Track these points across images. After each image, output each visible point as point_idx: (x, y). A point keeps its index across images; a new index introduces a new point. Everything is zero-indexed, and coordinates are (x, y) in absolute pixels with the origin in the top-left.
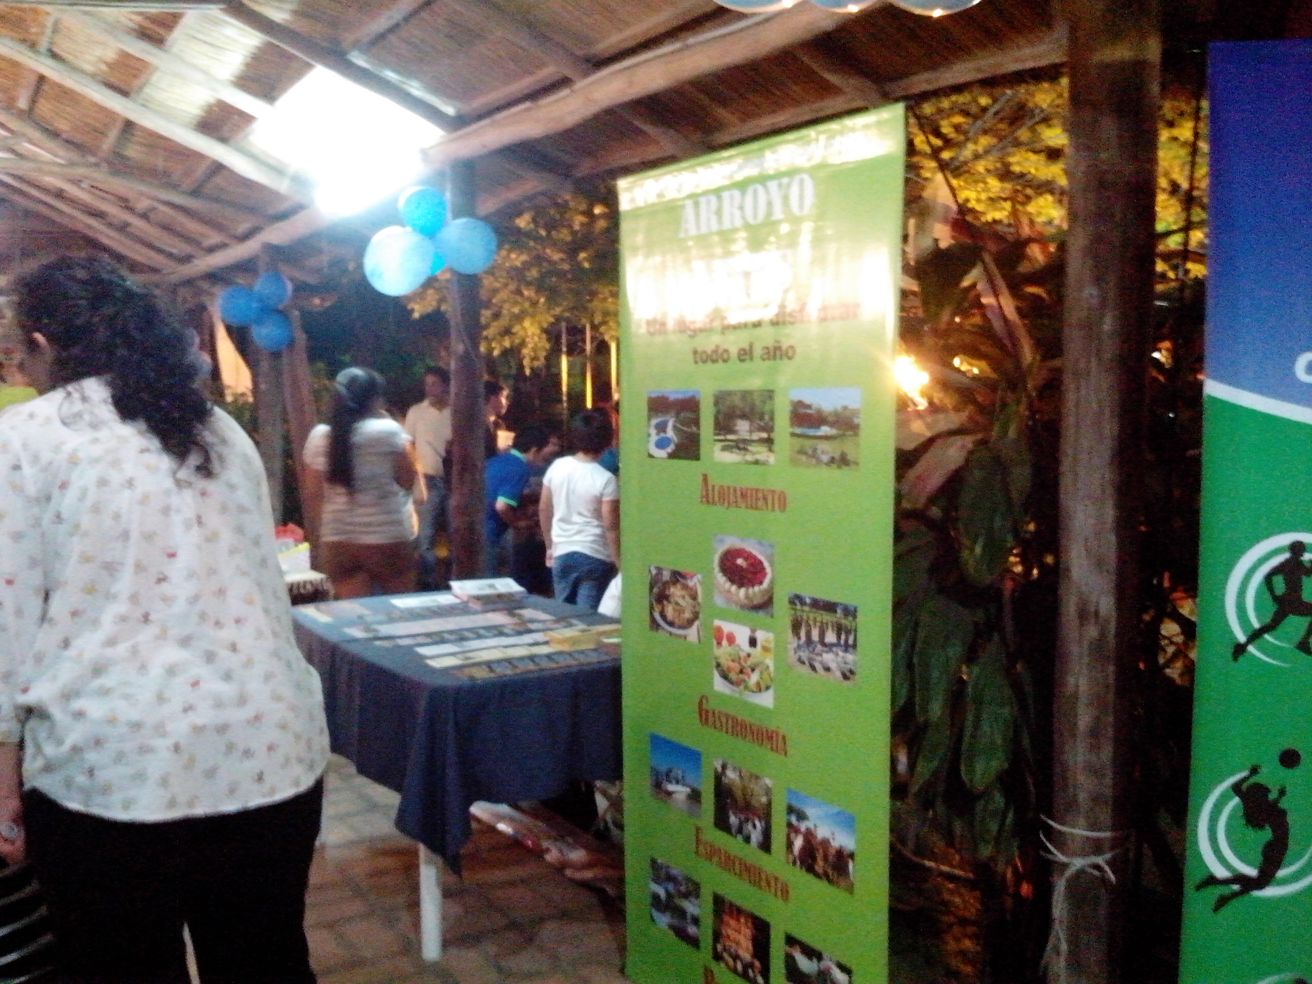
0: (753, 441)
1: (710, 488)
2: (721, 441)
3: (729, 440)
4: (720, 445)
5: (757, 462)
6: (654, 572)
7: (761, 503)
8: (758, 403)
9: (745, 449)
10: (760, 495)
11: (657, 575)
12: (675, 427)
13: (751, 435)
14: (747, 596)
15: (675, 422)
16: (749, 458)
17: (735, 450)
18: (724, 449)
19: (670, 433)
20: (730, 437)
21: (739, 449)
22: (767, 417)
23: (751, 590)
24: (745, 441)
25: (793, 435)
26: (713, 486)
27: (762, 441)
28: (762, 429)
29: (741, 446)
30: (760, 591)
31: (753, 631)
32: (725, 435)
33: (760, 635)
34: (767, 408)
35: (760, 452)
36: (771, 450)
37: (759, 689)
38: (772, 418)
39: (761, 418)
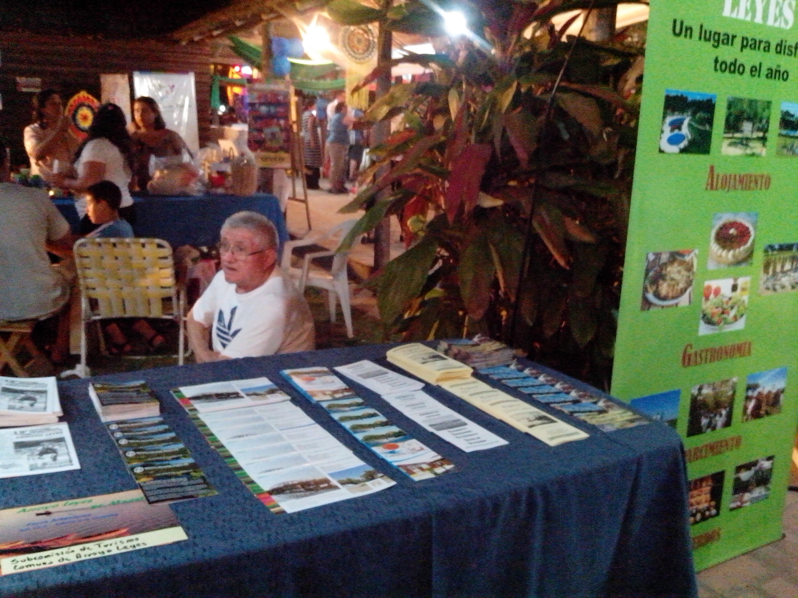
0: (754, 139)
1: (715, 177)
2: (730, 138)
3: (736, 138)
4: (727, 142)
5: (753, 155)
6: (651, 257)
7: (752, 185)
8: (760, 110)
9: (747, 145)
10: (753, 178)
11: (654, 261)
12: (690, 125)
13: (752, 134)
14: (734, 256)
15: (691, 120)
16: (749, 151)
17: (740, 146)
18: (730, 145)
19: (685, 130)
20: (738, 135)
21: (743, 144)
22: (764, 121)
23: (737, 251)
24: (748, 139)
25: (780, 135)
26: (718, 176)
27: (759, 139)
28: (759, 130)
29: (745, 142)
30: (744, 250)
31: (736, 280)
32: (733, 133)
33: (741, 282)
34: (765, 114)
35: (757, 147)
36: (764, 145)
37: (736, 319)
38: (768, 122)
39: (761, 120)
